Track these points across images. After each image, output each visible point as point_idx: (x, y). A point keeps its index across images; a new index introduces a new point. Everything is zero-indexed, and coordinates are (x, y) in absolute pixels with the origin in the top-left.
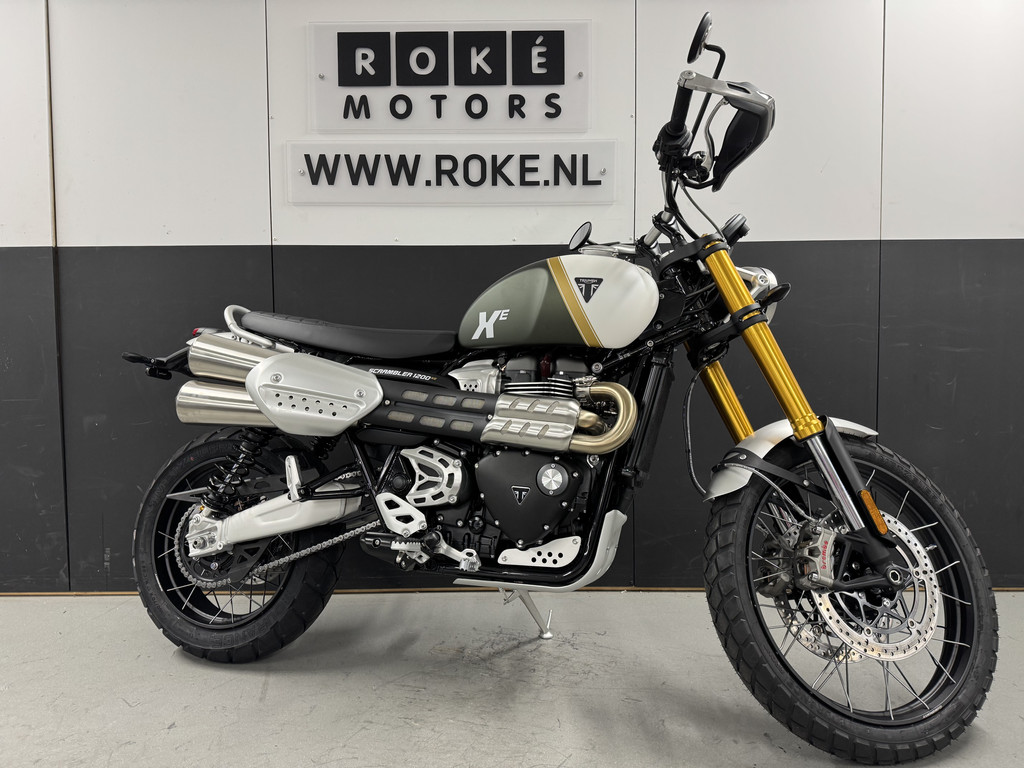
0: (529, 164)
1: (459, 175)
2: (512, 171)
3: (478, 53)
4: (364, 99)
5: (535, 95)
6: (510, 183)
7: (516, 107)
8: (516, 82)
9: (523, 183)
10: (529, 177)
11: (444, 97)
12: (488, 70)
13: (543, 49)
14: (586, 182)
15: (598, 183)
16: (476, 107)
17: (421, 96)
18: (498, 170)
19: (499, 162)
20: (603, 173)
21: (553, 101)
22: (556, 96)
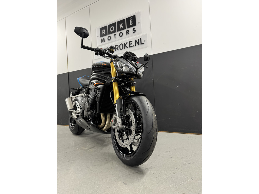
0: (131, 43)
1: (119, 48)
2: (128, 45)
3: (121, 24)
4: (104, 39)
5: (131, 29)
6: (127, 47)
7: (128, 33)
8: (127, 28)
9: (130, 47)
10: (131, 45)
11: (116, 34)
12: (123, 27)
13: (132, 20)
14: (141, 44)
15: (144, 43)
16: (121, 35)
17: (112, 35)
18: (125, 45)
19: (125, 44)
20: (145, 41)
21: (134, 29)
22: (135, 28)
